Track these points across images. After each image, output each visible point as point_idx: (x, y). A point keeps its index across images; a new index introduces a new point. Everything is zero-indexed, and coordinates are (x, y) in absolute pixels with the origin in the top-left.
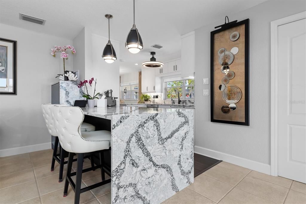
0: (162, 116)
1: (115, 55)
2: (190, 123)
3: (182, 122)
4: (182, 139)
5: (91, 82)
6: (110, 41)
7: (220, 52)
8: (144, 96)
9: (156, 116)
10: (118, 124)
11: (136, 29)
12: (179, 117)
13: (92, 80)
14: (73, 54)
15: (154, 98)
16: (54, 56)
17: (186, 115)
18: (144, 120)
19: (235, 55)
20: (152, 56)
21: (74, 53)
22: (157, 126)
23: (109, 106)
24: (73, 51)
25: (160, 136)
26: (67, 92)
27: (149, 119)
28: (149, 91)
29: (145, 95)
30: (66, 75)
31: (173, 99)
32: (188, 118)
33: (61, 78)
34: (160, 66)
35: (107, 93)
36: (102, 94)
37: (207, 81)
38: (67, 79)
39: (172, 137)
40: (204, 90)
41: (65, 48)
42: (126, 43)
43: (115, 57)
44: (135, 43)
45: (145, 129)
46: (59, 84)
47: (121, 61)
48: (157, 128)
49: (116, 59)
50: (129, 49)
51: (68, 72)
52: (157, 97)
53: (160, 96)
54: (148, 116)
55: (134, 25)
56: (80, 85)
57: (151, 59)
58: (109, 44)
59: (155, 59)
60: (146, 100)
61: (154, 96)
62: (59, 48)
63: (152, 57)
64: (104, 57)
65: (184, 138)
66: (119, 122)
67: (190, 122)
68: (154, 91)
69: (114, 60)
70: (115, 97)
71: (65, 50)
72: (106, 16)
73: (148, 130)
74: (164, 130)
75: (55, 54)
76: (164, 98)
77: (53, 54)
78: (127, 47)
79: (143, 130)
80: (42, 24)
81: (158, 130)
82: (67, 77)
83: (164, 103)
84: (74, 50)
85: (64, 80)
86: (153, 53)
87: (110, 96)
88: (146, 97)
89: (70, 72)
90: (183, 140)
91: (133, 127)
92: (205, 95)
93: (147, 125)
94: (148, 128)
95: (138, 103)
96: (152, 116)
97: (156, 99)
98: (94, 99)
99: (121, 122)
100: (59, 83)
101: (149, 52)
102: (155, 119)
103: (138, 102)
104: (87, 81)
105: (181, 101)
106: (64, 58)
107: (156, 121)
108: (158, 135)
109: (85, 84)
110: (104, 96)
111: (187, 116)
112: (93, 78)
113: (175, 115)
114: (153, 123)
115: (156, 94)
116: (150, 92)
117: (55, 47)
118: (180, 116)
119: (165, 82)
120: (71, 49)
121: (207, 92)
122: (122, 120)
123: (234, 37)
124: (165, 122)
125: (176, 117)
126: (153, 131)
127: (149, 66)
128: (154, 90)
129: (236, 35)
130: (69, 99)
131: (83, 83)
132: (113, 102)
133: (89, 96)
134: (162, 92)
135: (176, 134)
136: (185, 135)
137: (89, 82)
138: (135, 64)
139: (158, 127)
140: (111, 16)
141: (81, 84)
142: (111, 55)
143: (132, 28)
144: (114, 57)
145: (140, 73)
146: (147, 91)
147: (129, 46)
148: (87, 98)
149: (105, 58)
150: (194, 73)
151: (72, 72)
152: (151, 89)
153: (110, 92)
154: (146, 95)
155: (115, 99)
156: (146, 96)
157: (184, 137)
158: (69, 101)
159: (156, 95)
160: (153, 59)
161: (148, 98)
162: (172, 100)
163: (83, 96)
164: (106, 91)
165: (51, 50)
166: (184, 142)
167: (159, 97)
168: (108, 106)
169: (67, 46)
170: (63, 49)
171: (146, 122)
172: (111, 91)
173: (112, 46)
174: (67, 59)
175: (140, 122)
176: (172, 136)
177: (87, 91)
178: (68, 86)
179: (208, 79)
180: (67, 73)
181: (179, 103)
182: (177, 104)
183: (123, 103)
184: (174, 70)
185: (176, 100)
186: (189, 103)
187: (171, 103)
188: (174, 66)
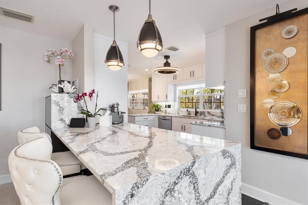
0: (201, 163)
1: (122, 60)
2: (237, 165)
3: (228, 166)
4: (227, 193)
5: (91, 95)
6: (115, 41)
7: (265, 55)
8: (154, 105)
9: (192, 166)
10: (127, 202)
11: (153, 20)
12: (224, 158)
13: (93, 93)
14: (71, 59)
15: (166, 107)
16: (49, 61)
17: (232, 154)
18: (174, 179)
19: (289, 59)
20: (166, 60)
21: (71, 57)
22: (194, 184)
23: (115, 124)
24: (70, 55)
25: (198, 199)
26: (61, 107)
27: (182, 174)
28: (160, 100)
30: (60, 85)
32: (235, 157)
33: (54, 89)
34: (175, 72)
35: (112, 108)
36: (106, 108)
37: (243, 93)
38: (61, 91)
39: (214, 195)
40: (239, 105)
41: (61, 52)
42: (139, 42)
43: (122, 63)
44: (151, 41)
45: (176, 194)
46: (51, 98)
47: (130, 67)
48: (194, 187)
49: (124, 65)
50: (142, 51)
51: (63, 81)
52: (169, 106)
53: (173, 106)
54: (180, 171)
55: (150, 16)
56: (76, 99)
57: (164, 64)
58: (114, 45)
59: (169, 64)
60: (156, 110)
62: (54, 52)
63: (166, 62)
64: (107, 62)
65: (230, 191)
66: (130, 196)
67: (237, 163)
68: (166, 100)
69: (121, 66)
70: (123, 112)
71: (62, 54)
72: (111, 7)
73: (180, 195)
74: (204, 187)
75: (49, 60)
76: (178, 108)
77: (47, 59)
78: (139, 47)
79: (173, 198)
80: (29, 21)
81: (196, 189)
82: (62, 89)
83: (178, 114)
84: (72, 54)
85: (58, 92)
86: (167, 57)
87: (116, 111)
88: (157, 106)
89: (66, 82)
90: (229, 195)
91: (156, 198)
92: (241, 112)
93: (179, 186)
94: (180, 192)
96: (186, 168)
97: (168, 109)
98: (95, 116)
99: (132, 196)
100: (50, 96)
101: (163, 56)
102: (191, 172)
104: (86, 94)
105: (198, 112)
106: (60, 65)
107: (193, 175)
108: (195, 199)
109: (84, 98)
110: (108, 112)
111: (234, 155)
112: (94, 90)
113: (219, 157)
114: (187, 180)
115: (168, 104)
117: (49, 50)
118: (225, 156)
120: (68, 53)
121: (244, 108)
122: (134, 192)
123: (289, 32)
124: (205, 172)
125: (220, 160)
126: (188, 194)
127: (162, 72)
128: (166, 98)
129: (293, 31)
130: (63, 117)
131: (81, 97)
132: (120, 117)
133: (89, 112)
134: (175, 102)
135: (220, 188)
136: (232, 184)
137: (89, 95)
138: (145, 69)
139: (196, 185)
140: (117, 8)
141: (78, 98)
142: (116, 60)
143: (147, 19)
144: (120, 62)
145: (150, 80)
146: (158, 100)
147: (143, 46)
148: (87, 116)
149: (109, 63)
150: (225, 82)
151: (69, 82)
152: (162, 97)
153: (116, 106)
154: (157, 104)
155: (123, 114)
157: (230, 188)
158: (64, 119)
160: (167, 64)
161: (159, 107)
162: (187, 111)
163: (82, 113)
164: (111, 104)
165: (44, 54)
166: (230, 197)
167: (171, 106)
168: (113, 124)
169: (63, 49)
170: (59, 53)
171: (177, 182)
172: (118, 104)
173: (118, 47)
174: (63, 65)
175: (167, 185)
176: (215, 192)
177: (86, 106)
178: (63, 99)
179: (245, 90)
180: (62, 83)
182: (194, 115)
183: (131, 113)
184: (191, 77)
185: (192, 111)
186: (208, 115)
187: (186, 115)
188: (191, 72)
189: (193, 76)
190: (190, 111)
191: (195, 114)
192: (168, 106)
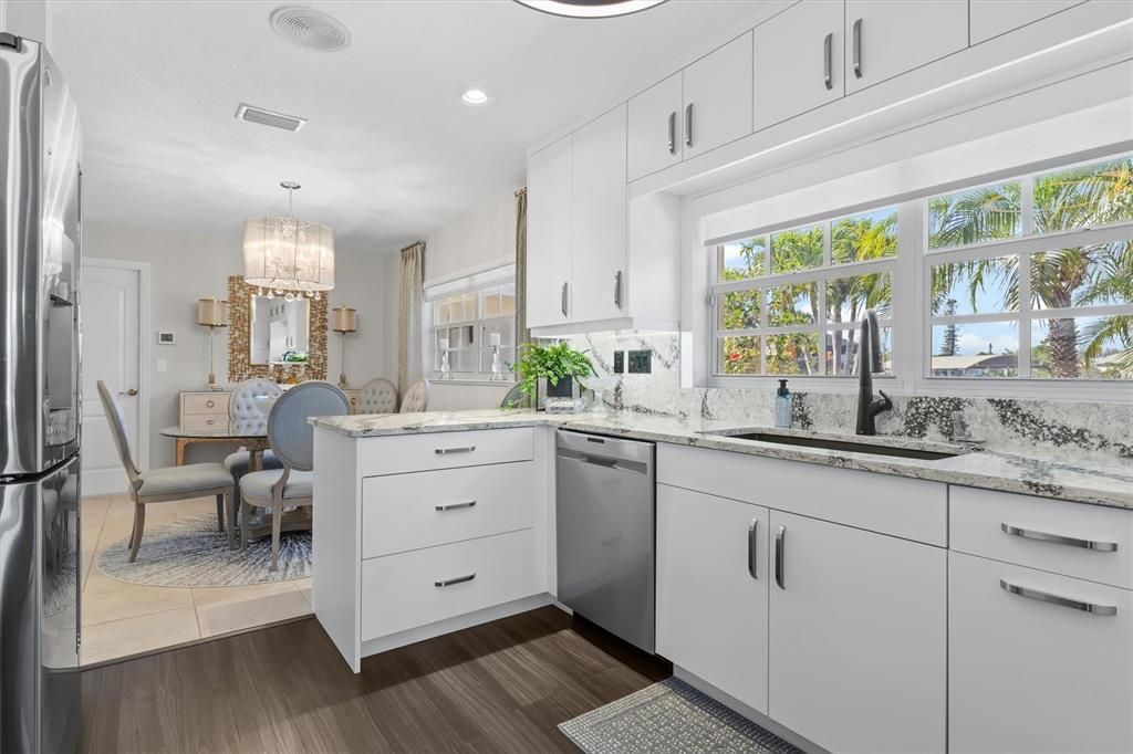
8: (541, 353)
15: (618, 368)
28: (576, 315)
29: (548, 349)
31: (791, 387)
52: (641, 362)
53: (668, 356)
60: (554, 391)
61: (619, 357)
68: (615, 312)
76: (702, 375)
83: (705, 412)
88: (558, 363)
95: (503, 405)
97: (631, 381)
103: (502, 393)
105: (887, 405)
115: (629, 343)
116: (586, 326)
119: (709, 243)
128: (618, 302)
134: (680, 327)
138: (466, 91)
146: (562, 319)
152: (592, 300)
154: (559, 346)
156: (560, 354)
159: (637, 347)
161: (569, 367)
162: (783, 392)
167: (655, 362)
181: (866, 426)
182: (849, 433)
183: (420, 403)
184: (829, 85)
185: (825, 397)
186: (1009, 431)
187: (768, 424)
188: (829, 39)
189: (858, 73)
190: (800, 396)
191: (853, 420)
192: (631, 359)
